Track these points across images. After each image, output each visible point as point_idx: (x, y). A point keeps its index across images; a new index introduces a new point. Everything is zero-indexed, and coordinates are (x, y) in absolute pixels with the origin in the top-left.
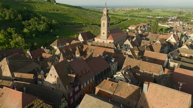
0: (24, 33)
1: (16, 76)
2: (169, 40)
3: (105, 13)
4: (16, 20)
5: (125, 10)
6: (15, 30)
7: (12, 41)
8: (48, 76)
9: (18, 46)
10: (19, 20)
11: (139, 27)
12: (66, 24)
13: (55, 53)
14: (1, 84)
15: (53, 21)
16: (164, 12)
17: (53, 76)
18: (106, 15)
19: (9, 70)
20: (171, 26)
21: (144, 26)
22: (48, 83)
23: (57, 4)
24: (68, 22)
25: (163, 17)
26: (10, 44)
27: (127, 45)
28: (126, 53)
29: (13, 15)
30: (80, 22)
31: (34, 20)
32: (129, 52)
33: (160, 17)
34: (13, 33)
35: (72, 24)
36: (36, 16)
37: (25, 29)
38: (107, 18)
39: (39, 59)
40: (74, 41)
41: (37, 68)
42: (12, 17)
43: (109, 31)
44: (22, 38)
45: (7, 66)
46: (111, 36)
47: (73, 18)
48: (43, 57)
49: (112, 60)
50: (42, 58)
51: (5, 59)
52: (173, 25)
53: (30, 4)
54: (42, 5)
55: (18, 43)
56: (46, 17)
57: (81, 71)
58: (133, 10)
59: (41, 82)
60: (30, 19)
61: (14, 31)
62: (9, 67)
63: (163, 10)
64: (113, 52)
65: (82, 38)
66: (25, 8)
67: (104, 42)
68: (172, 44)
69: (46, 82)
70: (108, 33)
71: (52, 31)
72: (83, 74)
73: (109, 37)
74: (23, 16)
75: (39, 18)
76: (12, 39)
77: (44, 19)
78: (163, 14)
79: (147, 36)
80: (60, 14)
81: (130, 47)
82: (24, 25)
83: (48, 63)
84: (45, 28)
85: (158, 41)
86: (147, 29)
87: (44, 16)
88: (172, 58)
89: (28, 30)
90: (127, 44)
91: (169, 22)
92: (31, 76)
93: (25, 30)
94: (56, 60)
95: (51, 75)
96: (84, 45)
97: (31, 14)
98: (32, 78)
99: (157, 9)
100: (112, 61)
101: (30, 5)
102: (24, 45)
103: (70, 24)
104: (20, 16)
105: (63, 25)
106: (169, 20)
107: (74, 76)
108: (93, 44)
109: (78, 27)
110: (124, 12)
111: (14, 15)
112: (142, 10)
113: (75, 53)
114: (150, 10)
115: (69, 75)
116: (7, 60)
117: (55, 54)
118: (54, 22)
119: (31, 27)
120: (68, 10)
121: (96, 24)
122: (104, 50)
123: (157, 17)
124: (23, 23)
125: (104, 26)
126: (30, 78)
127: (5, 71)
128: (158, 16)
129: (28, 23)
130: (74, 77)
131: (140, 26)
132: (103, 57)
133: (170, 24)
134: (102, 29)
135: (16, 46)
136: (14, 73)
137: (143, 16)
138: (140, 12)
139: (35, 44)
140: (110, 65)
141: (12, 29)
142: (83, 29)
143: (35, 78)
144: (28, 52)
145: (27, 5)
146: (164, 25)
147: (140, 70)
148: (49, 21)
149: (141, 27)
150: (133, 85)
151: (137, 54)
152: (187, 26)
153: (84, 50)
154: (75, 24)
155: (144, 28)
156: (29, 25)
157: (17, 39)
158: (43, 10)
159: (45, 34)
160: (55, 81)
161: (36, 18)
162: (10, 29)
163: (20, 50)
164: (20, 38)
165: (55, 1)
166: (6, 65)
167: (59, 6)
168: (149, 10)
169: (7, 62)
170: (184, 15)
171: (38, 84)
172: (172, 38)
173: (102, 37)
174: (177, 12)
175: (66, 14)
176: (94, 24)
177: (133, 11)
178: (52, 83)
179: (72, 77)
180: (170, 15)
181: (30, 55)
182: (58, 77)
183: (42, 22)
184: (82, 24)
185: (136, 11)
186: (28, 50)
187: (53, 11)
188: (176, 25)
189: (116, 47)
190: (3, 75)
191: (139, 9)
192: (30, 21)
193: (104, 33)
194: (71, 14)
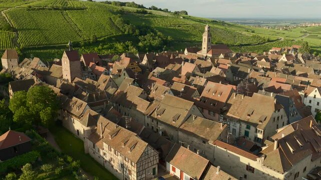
0: (139, 46)
4: (133, 35)
6: (132, 43)
10: (137, 35)
11: (285, 50)
12: (183, 42)
15: (169, 37)
24: (186, 39)
31: (150, 35)
34: (130, 46)
38: (207, 34)
42: (131, 32)
44: (136, 49)
47: (195, 35)
56: (163, 33)
60: (147, 35)
66: (143, 23)
70: (208, 48)
73: (209, 52)
74: (140, 32)
75: (156, 33)
77: (160, 35)
80: (181, 30)
82: (140, 40)
84: (159, 43)
87: (160, 32)
89: (143, 44)
93: (140, 44)
97: (148, 30)
101: (150, 20)
103: (190, 42)
104: (137, 31)
105: (180, 42)
111: (133, 30)
119: (145, 42)
124: (140, 37)
129: (144, 38)
131: (287, 49)
145: (146, 20)
148: (164, 38)
149: (289, 50)
157: (132, 50)
158: (162, 25)
161: (152, 33)
162: (128, 42)
173: (203, 51)
175: (188, 31)
183: (157, 37)
187: (174, 26)
193: (204, 48)
194: (195, 31)
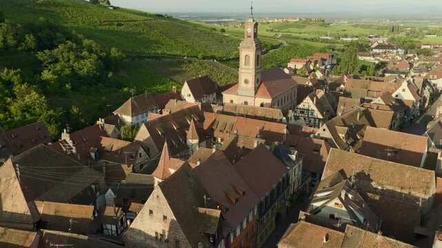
0: (45, 81)
1: (41, 210)
2: (397, 96)
3: (250, 30)
4: (20, 48)
5: (268, 23)
6: (21, 75)
7: (15, 104)
8: (139, 215)
9: (32, 115)
10: (30, 50)
11: (311, 62)
12: (143, 58)
13: (135, 136)
14: (2, 240)
15: (113, 50)
16: (356, 26)
17: (158, 215)
18: (253, 36)
19: (21, 193)
20: (381, 59)
21: (324, 60)
22: (140, 233)
23: (115, 8)
24: (146, 51)
25: (357, 39)
26: (9, 111)
27: (308, 110)
28: (316, 134)
29: (13, 35)
30: (174, 53)
31: (65, 48)
32: (324, 130)
33: (349, 39)
34: (16, 83)
35: (157, 57)
36: (69, 38)
37: (46, 71)
38: (254, 45)
39: (93, 155)
40: (172, 101)
41: (96, 183)
42: (11, 42)
43: (259, 77)
44: (40, 94)
45: (17, 183)
46: (263, 88)
47: (156, 42)
48: (104, 147)
49: (291, 154)
50: (102, 152)
51: (9, 162)
52: (387, 57)
53: (53, 9)
54: (81, 11)
55: (30, 108)
56: (96, 42)
57: (226, 193)
58: (288, 22)
59: (114, 228)
60: (57, 47)
61: (19, 75)
62: (21, 185)
63: (352, 23)
64: (285, 131)
65: (190, 93)
66: (42, 19)
67: (246, 103)
68: (407, 104)
69: (133, 230)
70: (257, 81)
71: (110, 75)
72: (229, 200)
73: (259, 91)
74: (39, 39)
75: (78, 42)
76: (14, 97)
77: (90, 46)
78: (356, 31)
79: (339, 85)
80: (126, 33)
81: (315, 114)
82: (41, 62)
83: (124, 167)
84: (94, 67)
85: (379, 98)
86: (329, 67)
87: (89, 38)
88: (433, 144)
89: (53, 73)
90: (306, 107)
91: (375, 51)
92: (85, 211)
93: (46, 75)
94: (141, 156)
95: (151, 212)
96: (206, 114)
97: (58, 34)
98: (90, 216)
99: (339, 19)
100: (290, 159)
101: (53, 12)
102: (45, 114)
103: (154, 57)
104: (30, 40)
105: (136, 59)
106: (373, 46)
107: (217, 213)
108: (225, 110)
109: (171, 64)
110: (268, 28)
111: (16, 35)
112: (307, 22)
113: (185, 135)
114: (326, 22)
115: (202, 210)
116: (15, 167)
117: (136, 139)
118: (114, 52)
119: (58, 67)
120: (145, 24)
121: (213, 57)
122: (258, 126)
123: (344, 39)
124: (40, 55)
125: (247, 63)
126: (84, 216)
127: (9, 197)
128: (346, 36)
129: (51, 56)
130: (216, 218)
131: (313, 61)
132: (268, 147)
133: (378, 54)
134: (243, 71)
135: (24, 117)
136: (36, 202)
137: (313, 36)
138: (303, 27)
139: (75, 111)
140: (288, 168)
141: (12, 72)
142: (183, 69)
143: (96, 215)
144: (65, 136)
145: (46, 11)
146: (364, 58)
147: (373, 183)
148: (101, 51)
149: (316, 62)
150: (392, 239)
151: (343, 135)
152: (416, 58)
153: (206, 126)
154: (163, 56)
155: (323, 64)
156: (54, 60)
157: (27, 99)
158: (84, 22)
159: (96, 84)
160: (164, 231)
161: (70, 43)
162: (8, 73)
163: (39, 129)
164: (34, 95)
165: (109, 3)
166: (12, 181)
167: (122, 13)
168: (323, 23)
169: (16, 171)
170: (402, 35)
171: (105, 231)
172: (404, 90)
173: (242, 90)
174: (386, 28)
175: (140, 34)
176: (208, 58)
177: (287, 25)
178: (154, 235)
179: (211, 217)
180: (372, 34)
181: (71, 145)
182: (172, 220)
183: (85, 53)
184: (180, 56)
185: (296, 25)
186: (65, 131)
187: (110, 25)
188: (393, 58)
189: (284, 118)
190: (4, 210)
191: (300, 19)
192: (56, 50)
193: (246, 82)
194: (152, 33)
